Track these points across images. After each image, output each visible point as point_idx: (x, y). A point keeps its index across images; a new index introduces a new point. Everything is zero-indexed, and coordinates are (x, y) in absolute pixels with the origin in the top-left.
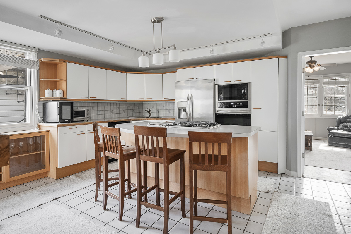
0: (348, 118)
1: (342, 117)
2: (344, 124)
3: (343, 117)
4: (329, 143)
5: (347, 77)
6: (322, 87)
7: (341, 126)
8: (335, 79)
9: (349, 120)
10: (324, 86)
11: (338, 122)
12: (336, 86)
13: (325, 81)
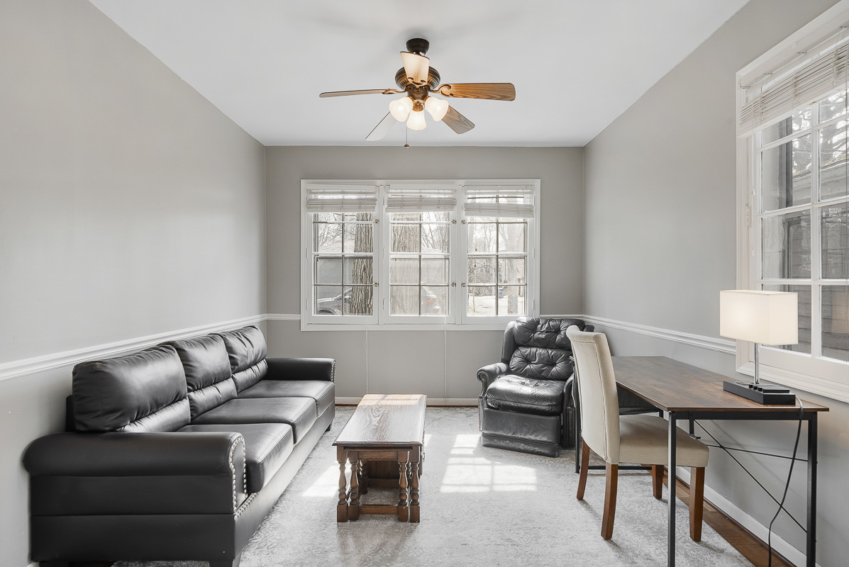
0: (534, 330)
1: (516, 327)
2: (523, 350)
3: (519, 327)
4: (484, 435)
5: (527, 193)
6: (463, 222)
7: (515, 361)
8: (497, 197)
9: (536, 335)
10: (468, 219)
11: (506, 343)
12: (501, 219)
13: (469, 201)
